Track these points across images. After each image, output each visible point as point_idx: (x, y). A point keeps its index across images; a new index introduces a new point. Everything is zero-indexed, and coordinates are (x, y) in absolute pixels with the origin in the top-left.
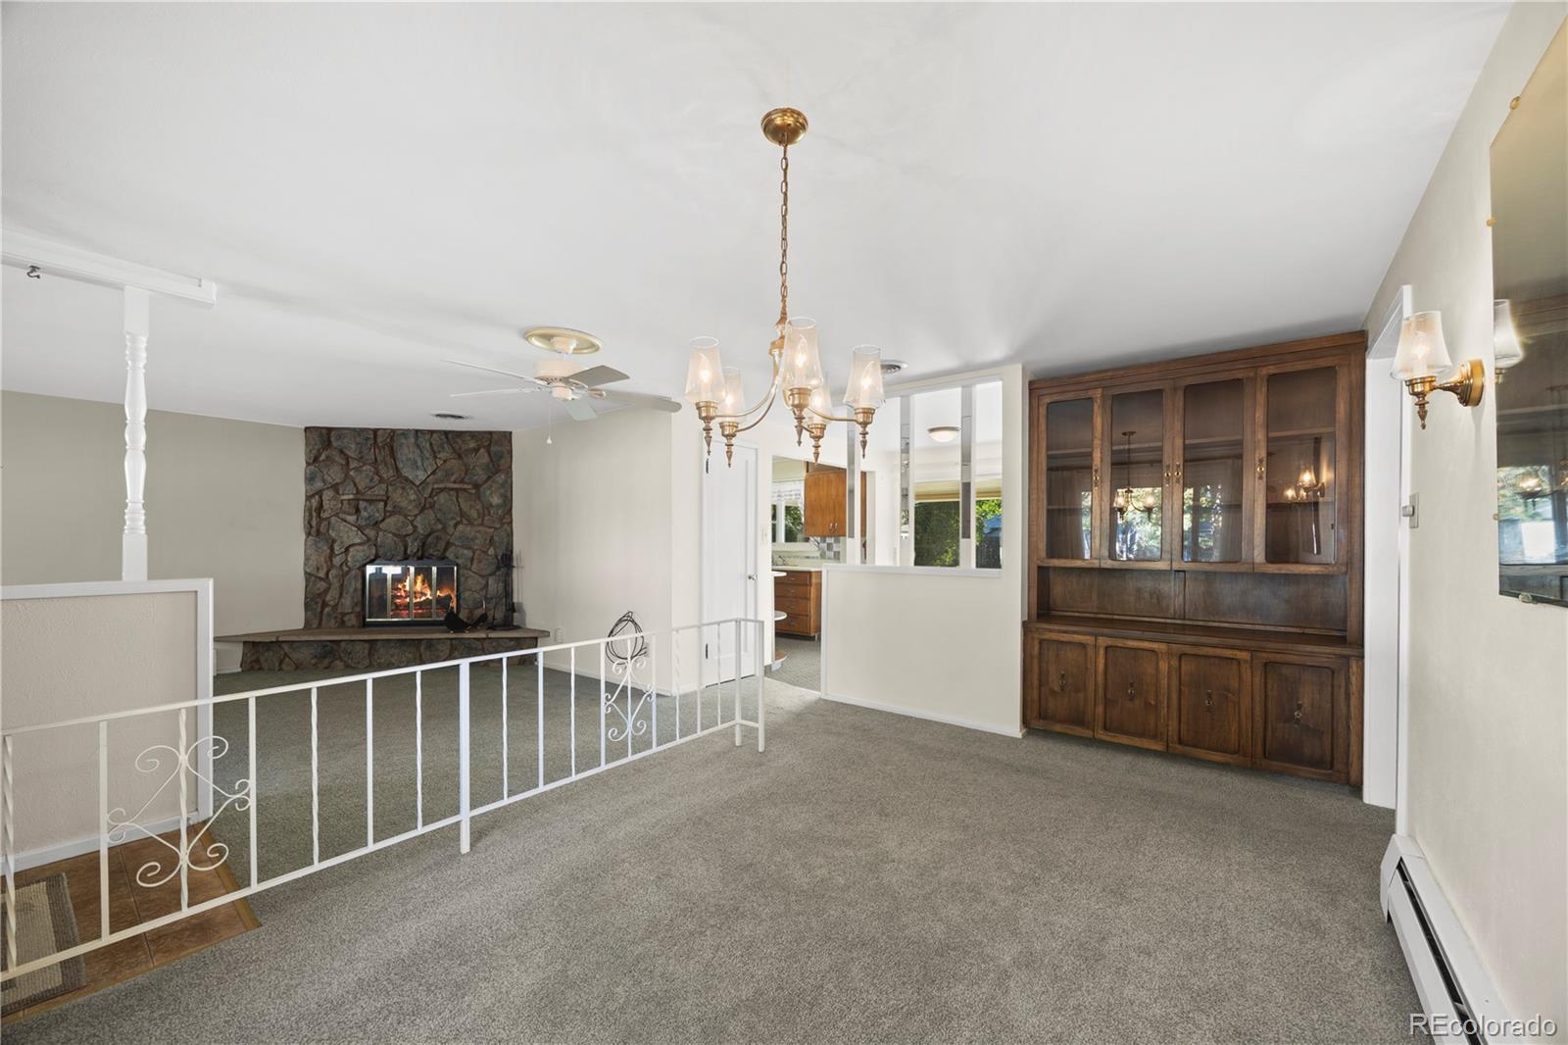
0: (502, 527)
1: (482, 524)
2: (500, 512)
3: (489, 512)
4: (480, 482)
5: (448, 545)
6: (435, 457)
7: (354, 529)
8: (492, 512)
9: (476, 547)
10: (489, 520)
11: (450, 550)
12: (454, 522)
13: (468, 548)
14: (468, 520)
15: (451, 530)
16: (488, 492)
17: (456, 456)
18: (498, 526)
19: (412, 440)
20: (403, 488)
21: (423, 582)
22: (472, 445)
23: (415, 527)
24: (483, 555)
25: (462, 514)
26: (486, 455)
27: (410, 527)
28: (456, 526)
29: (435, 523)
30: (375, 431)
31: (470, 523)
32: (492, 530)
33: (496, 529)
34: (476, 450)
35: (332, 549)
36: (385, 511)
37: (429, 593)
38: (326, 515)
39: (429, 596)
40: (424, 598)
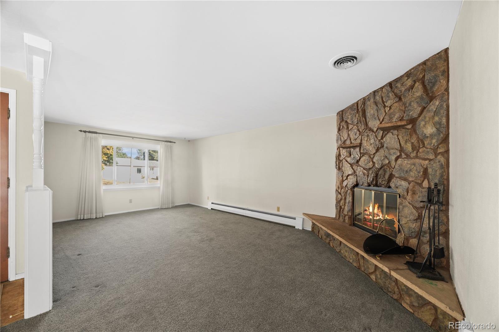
0: (436, 157)
1: (417, 157)
2: (434, 141)
3: (424, 144)
4: (415, 115)
5: (391, 176)
6: (385, 106)
7: (349, 165)
8: (426, 143)
9: (411, 179)
10: (423, 152)
11: (392, 180)
12: (396, 156)
13: (405, 179)
14: (406, 154)
15: (393, 163)
16: (423, 123)
17: (397, 99)
18: (431, 156)
19: (372, 100)
20: (368, 136)
21: (378, 208)
22: (409, 83)
23: (374, 163)
24: (417, 187)
25: (401, 150)
26: (420, 87)
27: (371, 163)
28: (396, 159)
29: (384, 159)
30: (357, 103)
31: (408, 156)
32: (427, 162)
33: (430, 160)
34: (412, 87)
35: (342, 176)
36: (361, 153)
37: (381, 215)
38: (341, 159)
39: (381, 217)
40: (378, 218)
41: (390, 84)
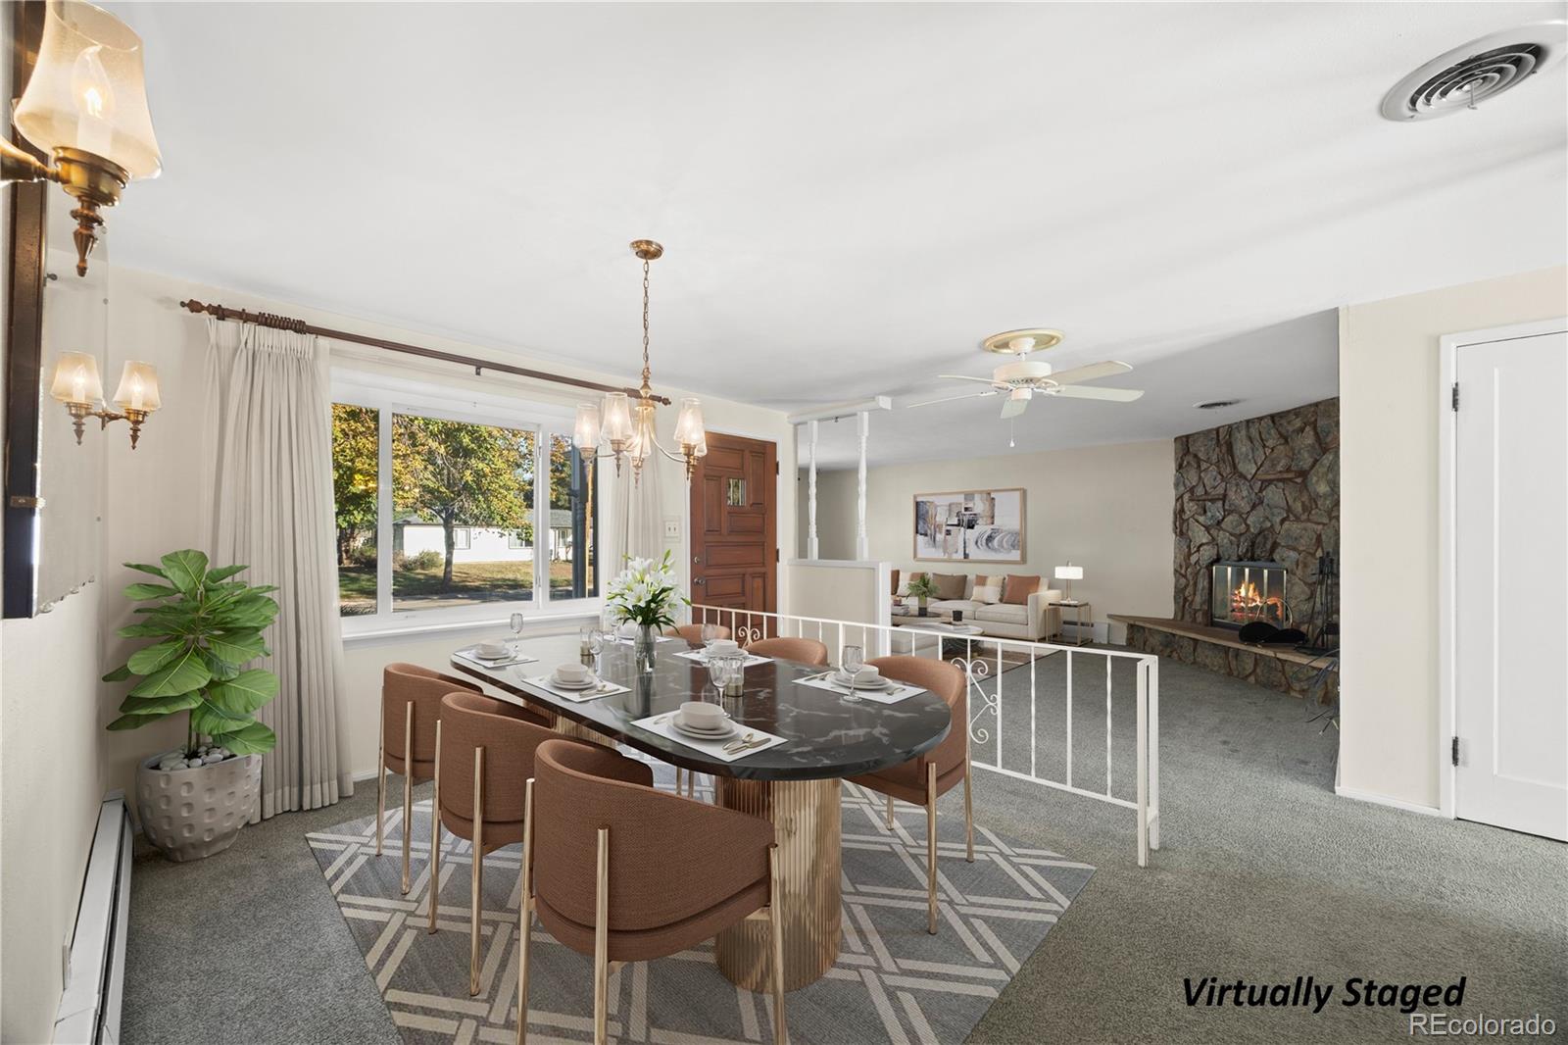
0: (1330, 520)
1: (1309, 520)
2: (1328, 502)
3: (1316, 504)
4: (1306, 467)
5: (1275, 545)
6: (1264, 446)
7: (1203, 529)
8: (1319, 503)
9: (1301, 548)
10: (1317, 513)
11: (1277, 551)
12: (1280, 518)
13: (1294, 549)
14: (1295, 516)
15: (1277, 528)
16: (1315, 479)
17: (1283, 441)
18: (1325, 520)
19: (1244, 432)
20: (1237, 485)
21: (1254, 590)
22: (1298, 423)
23: (1248, 526)
24: (1309, 558)
25: (1289, 510)
26: (1312, 433)
27: (1244, 525)
28: (1282, 521)
29: (1264, 521)
30: (1217, 430)
31: (1297, 519)
32: (1320, 527)
33: (1324, 524)
34: (1302, 430)
35: (1189, 547)
36: (1224, 511)
37: (1258, 599)
38: (1185, 517)
39: (1258, 603)
40: (1254, 604)
41: (1272, 417)
